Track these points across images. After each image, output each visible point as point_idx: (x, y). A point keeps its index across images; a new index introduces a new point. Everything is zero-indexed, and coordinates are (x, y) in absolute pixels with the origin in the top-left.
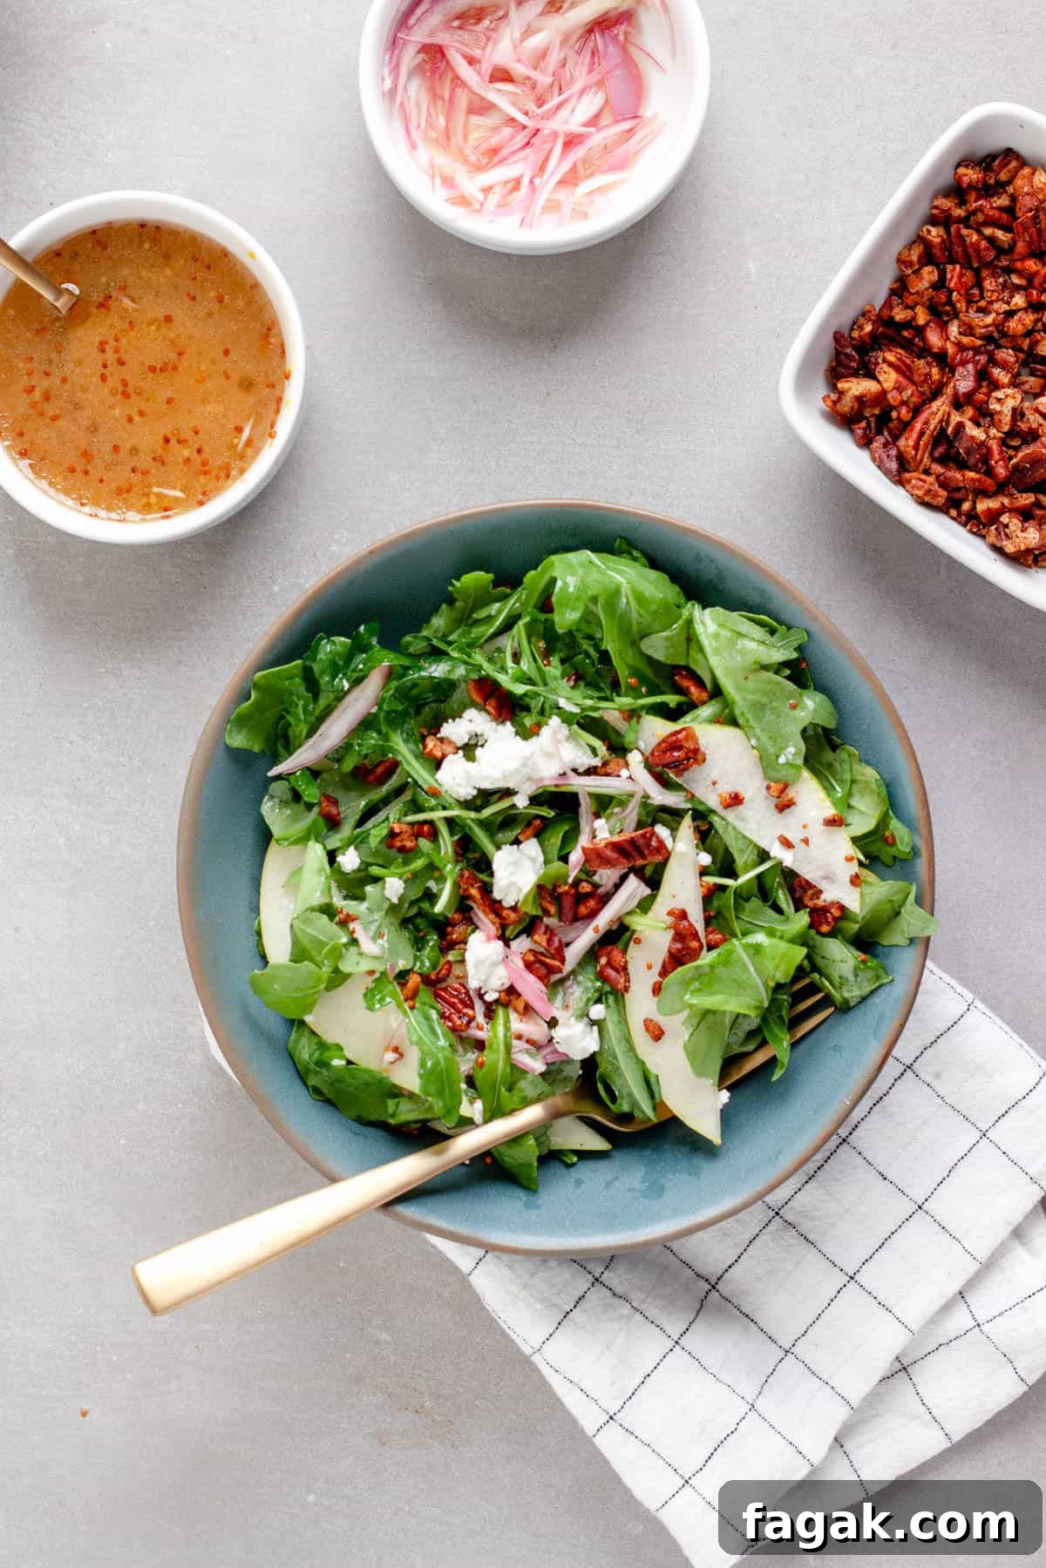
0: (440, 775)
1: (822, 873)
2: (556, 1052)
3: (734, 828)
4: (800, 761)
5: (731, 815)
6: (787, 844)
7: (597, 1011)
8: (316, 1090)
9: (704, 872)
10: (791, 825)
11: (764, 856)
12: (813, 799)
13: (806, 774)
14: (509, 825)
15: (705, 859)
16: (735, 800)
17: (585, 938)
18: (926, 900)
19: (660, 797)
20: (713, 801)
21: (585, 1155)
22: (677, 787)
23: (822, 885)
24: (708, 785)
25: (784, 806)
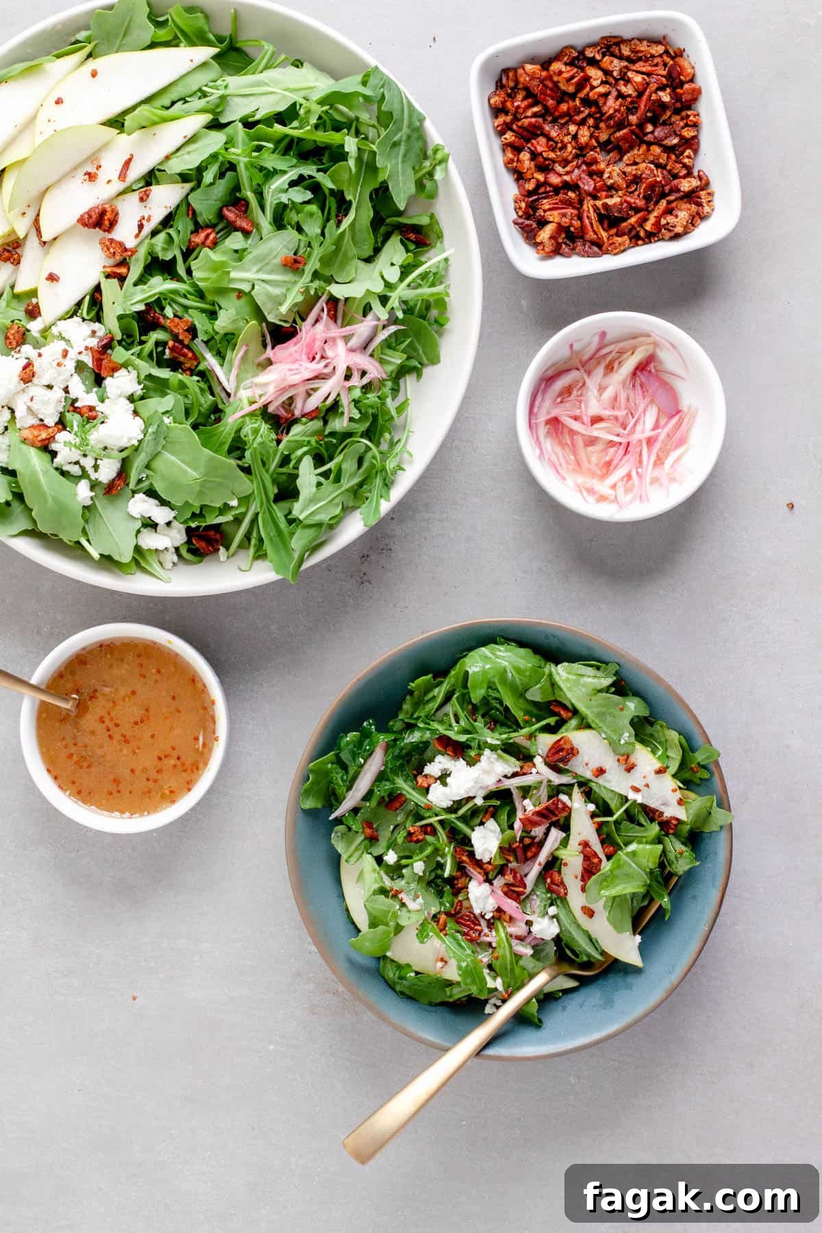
0: (430, 797)
1: (660, 802)
2: (535, 938)
3: (605, 787)
4: (633, 740)
5: (601, 780)
6: (636, 790)
7: (553, 910)
8: (402, 993)
9: (593, 815)
10: (636, 778)
11: (625, 799)
12: (646, 760)
13: (639, 746)
14: (476, 816)
15: (592, 807)
16: (601, 772)
17: (535, 870)
18: (723, 804)
19: (557, 779)
20: (588, 774)
21: (566, 992)
22: (567, 771)
23: (662, 809)
24: (583, 766)
25: (630, 769)
